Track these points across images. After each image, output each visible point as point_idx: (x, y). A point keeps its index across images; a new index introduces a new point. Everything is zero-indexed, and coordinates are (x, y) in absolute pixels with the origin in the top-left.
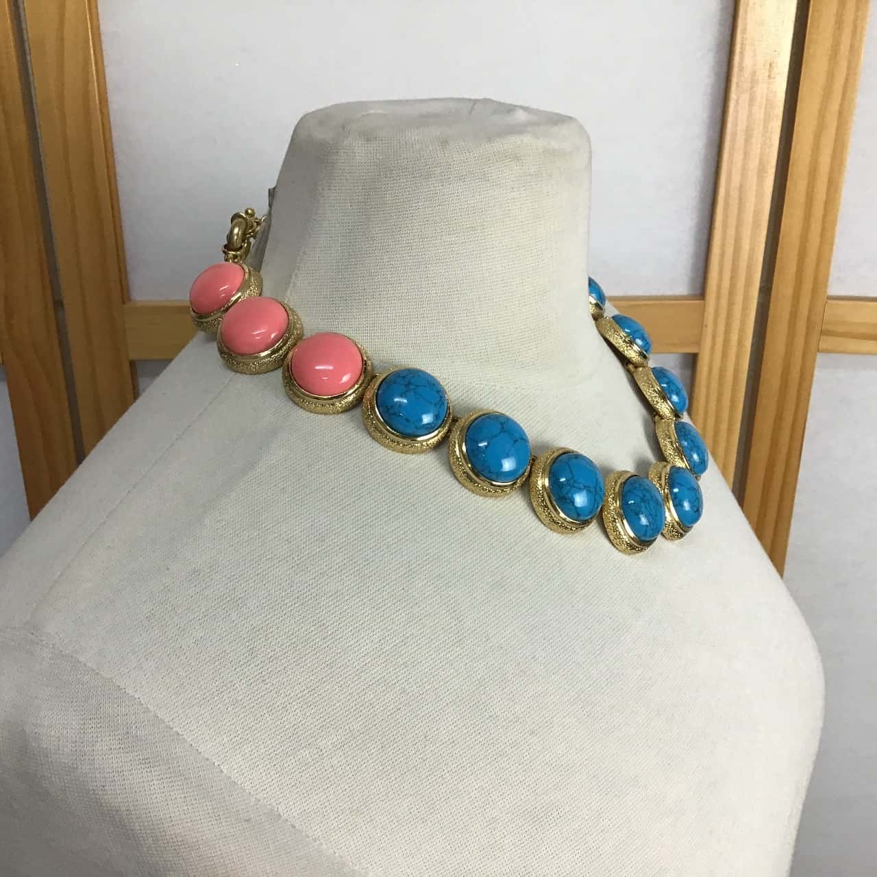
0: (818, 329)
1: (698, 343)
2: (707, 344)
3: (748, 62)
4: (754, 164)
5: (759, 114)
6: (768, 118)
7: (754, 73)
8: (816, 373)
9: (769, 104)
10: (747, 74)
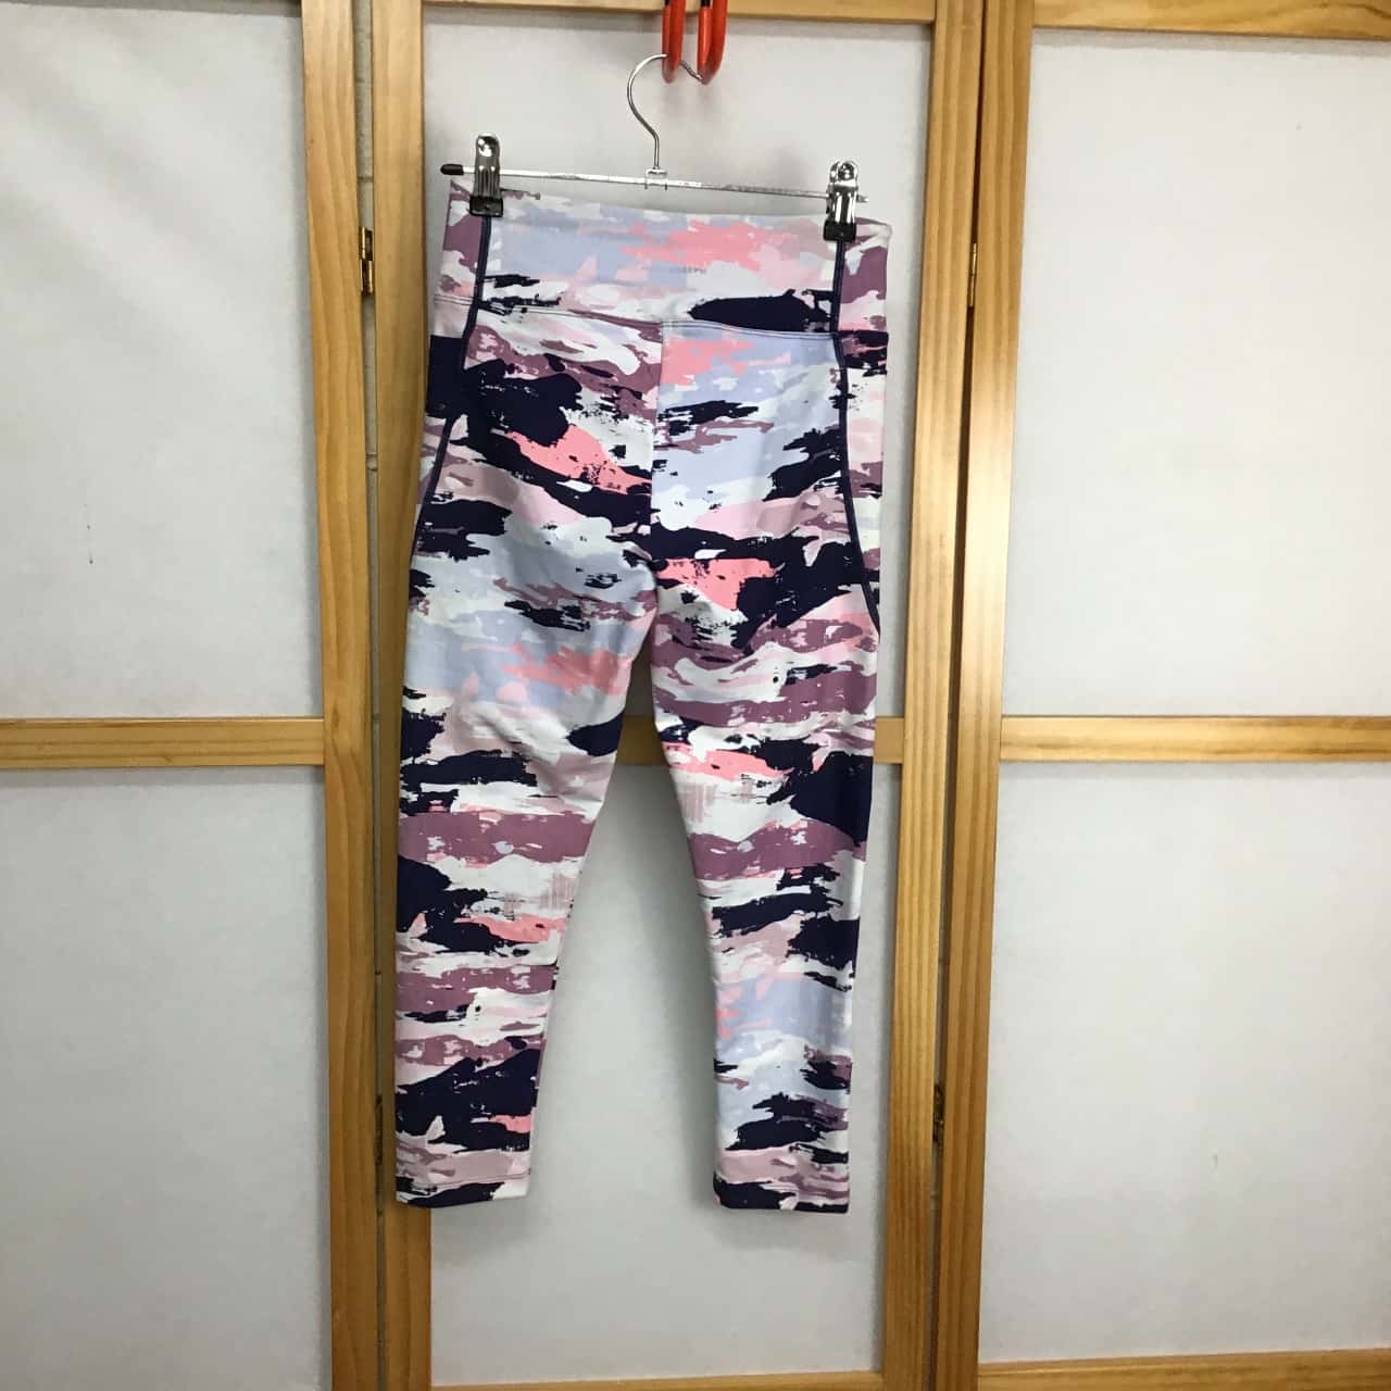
0: (997, 742)
1: (902, 755)
2: (909, 755)
3: (923, 532)
4: (934, 612)
5: (935, 571)
6: (942, 576)
7: (929, 543)
9: (943, 566)
10: (923, 543)
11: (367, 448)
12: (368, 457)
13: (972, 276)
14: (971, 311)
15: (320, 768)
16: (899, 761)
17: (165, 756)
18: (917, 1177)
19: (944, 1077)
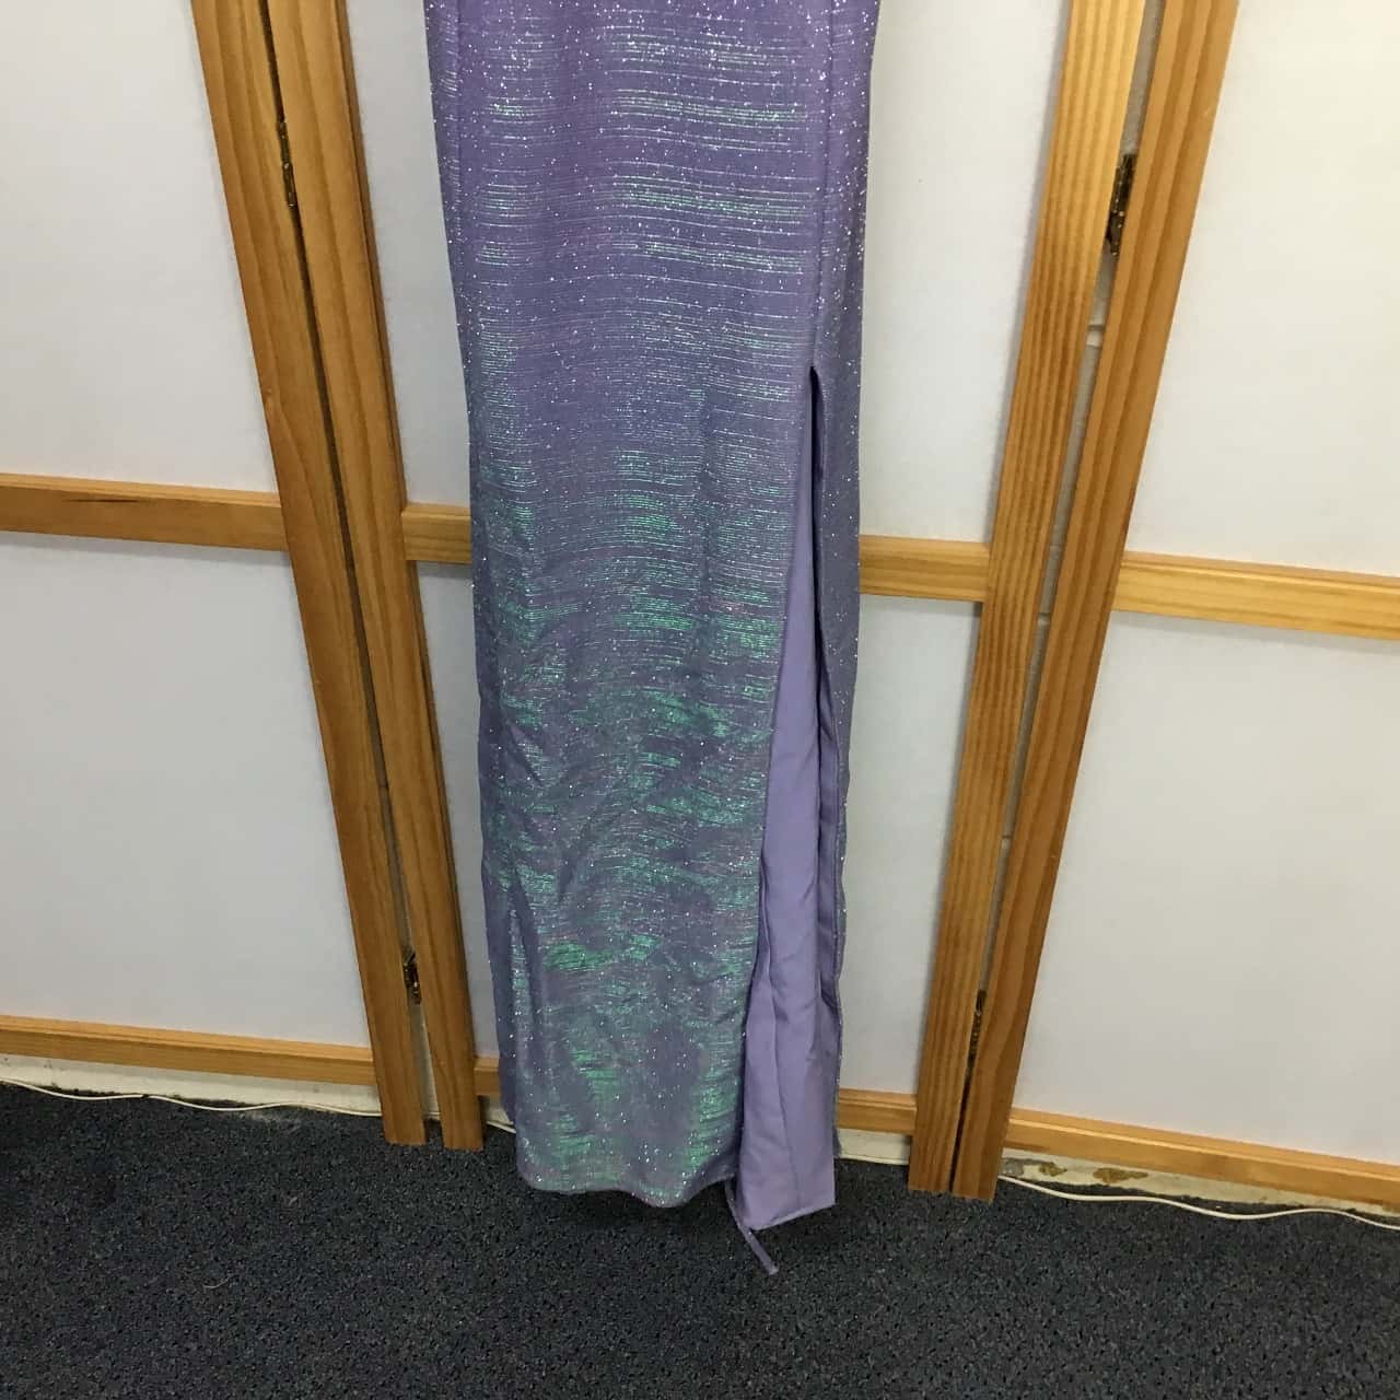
18: (1073, 294)
19: (1139, 141)
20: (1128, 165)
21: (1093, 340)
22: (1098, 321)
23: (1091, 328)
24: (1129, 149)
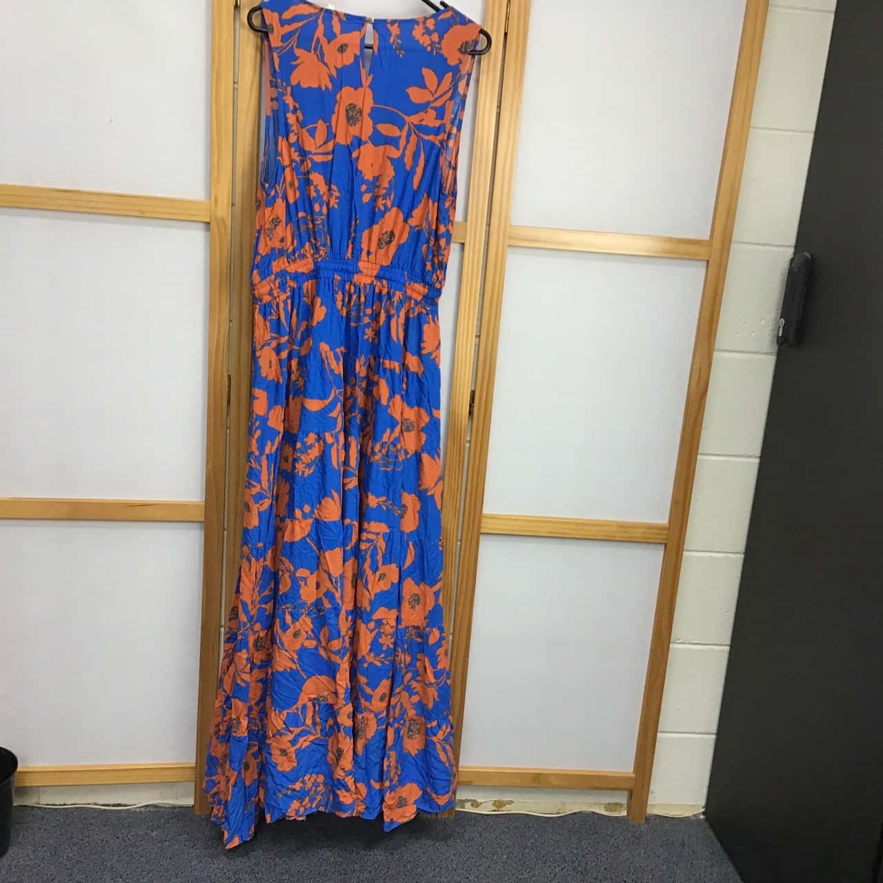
1: (465, 239)
2: (468, 238)
8: (508, 256)
9: (488, 153)
11: (234, 78)
12: (234, 82)
13: (507, 18)
14: (506, 34)
15: (208, 223)
16: (463, 241)
17: (141, 211)
18: (461, 428)
19: (475, 387)
20: (473, 394)
21: (468, 445)
22: (468, 439)
23: (467, 441)
24: (473, 389)
